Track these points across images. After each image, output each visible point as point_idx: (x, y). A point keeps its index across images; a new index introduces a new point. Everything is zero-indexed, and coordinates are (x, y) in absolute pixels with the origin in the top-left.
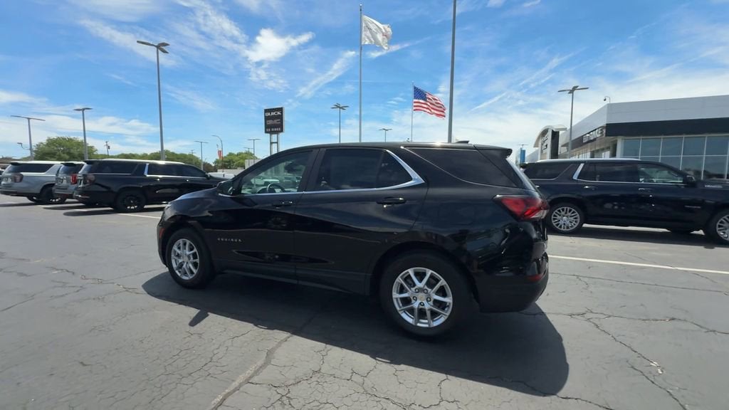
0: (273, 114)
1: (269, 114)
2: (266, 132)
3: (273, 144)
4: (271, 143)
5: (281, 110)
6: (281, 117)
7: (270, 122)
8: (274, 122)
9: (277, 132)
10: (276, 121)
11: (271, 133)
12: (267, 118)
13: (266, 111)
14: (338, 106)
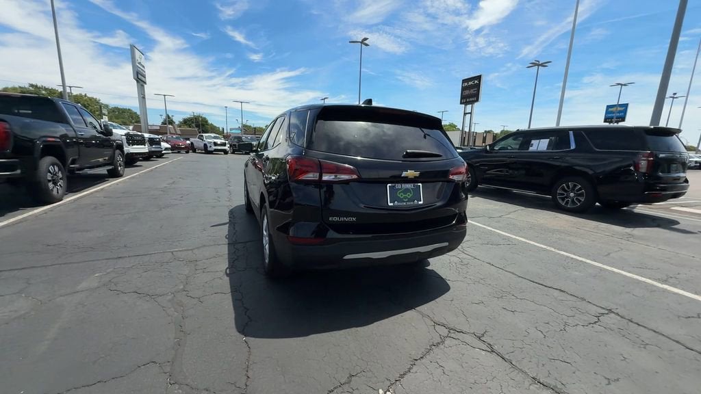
0: (470, 83)
1: (466, 84)
2: (461, 103)
3: (467, 115)
4: (465, 114)
5: (479, 78)
6: (478, 86)
7: (466, 92)
8: (471, 92)
9: (472, 103)
10: (472, 91)
11: (466, 103)
12: (463, 89)
13: (464, 81)
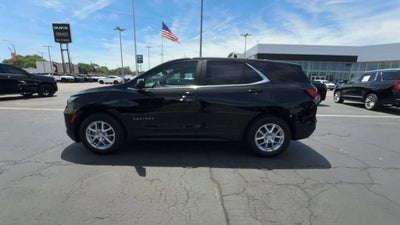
0: (61, 28)
1: (57, 28)
2: (56, 41)
3: (64, 51)
4: (62, 50)
5: (68, 25)
6: (68, 31)
7: (59, 34)
9: (67, 43)
10: (64, 34)
11: (61, 42)
12: (55, 31)
13: (54, 25)
14: (118, 29)
